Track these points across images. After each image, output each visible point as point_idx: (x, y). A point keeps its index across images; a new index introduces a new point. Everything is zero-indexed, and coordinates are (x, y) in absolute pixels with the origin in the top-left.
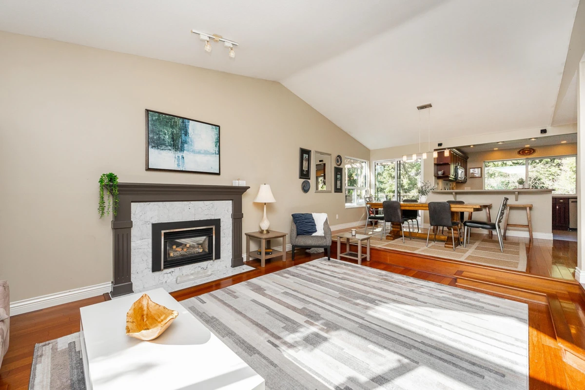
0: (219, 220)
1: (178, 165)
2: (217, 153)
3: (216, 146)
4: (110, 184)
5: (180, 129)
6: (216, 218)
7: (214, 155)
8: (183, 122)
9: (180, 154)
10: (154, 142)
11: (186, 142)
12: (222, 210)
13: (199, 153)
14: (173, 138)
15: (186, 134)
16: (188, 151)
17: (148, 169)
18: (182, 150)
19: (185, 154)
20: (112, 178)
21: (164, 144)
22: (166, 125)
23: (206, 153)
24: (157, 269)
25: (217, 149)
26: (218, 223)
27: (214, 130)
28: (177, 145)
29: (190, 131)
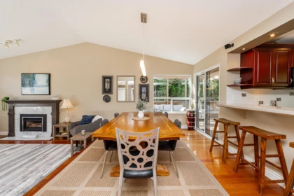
1: (32, 92)
4: (7, 100)
5: (32, 79)
6: (45, 114)
7: (46, 87)
8: (33, 75)
9: (32, 88)
10: (23, 85)
11: (34, 83)
12: (48, 110)
13: (39, 86)
14: (29, 82)
15: (34, 80)
16: (35, 86)
17: (22, 94)
18: (33, 86)
19: (34, 88)
21: (27, 85)
22: (27, 78)
23: (43, 86)
24: (21, 130)
25: (48, 84)
26: (45, 116)
27: (47, 76)
28: (31, 84)
29: (36, 78)
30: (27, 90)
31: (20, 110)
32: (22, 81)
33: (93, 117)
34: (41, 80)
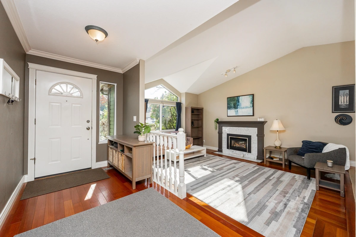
0: (250, 136)
1: (236, 114)
2: (252, 106)
3: (251, 104)
4: (217, 121)
5: (237, 101)
6: (249, 135)
7: (250, 108)
8: (237, 98)
9: (236, 110)
10: (229, 107)
11: (238, 105)
12: (253, 132)
13: (244, 108)
14: (234, 105)
15: (239, 102)
16: (239, 108)
17: (228, 116)
18: (237, 108)
19: (238, 109)
20: (218, 120)
21: (232, 108)
22: (232, 101)
23: (247, 107)
24: (228, 148)
25: (252, 105)
26: (250, 137)
27: (251, 97)
28: (236, 107)
29: (240, 101)
30: (232, 112)
31: (227, 130)
32: (228, 104)
33: (325, 144)
34: (245, 102)
